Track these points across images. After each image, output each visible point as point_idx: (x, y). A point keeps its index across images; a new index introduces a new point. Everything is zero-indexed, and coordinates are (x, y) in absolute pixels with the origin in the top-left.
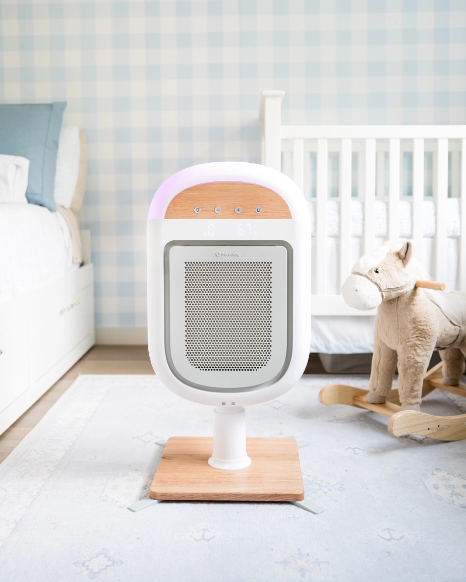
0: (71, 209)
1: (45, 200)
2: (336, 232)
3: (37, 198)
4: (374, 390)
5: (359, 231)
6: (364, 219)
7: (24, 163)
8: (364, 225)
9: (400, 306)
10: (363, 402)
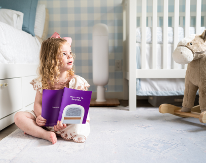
0: (42, 38)
1: (30, 30)
2: (161, 41)
3: (26, 29)
4: (186, 106)
5: (171, 40)
6: (173, 35)
7: (22, 14)
8: (173, 37)
9: (200, 63)
10: (180, 112)
